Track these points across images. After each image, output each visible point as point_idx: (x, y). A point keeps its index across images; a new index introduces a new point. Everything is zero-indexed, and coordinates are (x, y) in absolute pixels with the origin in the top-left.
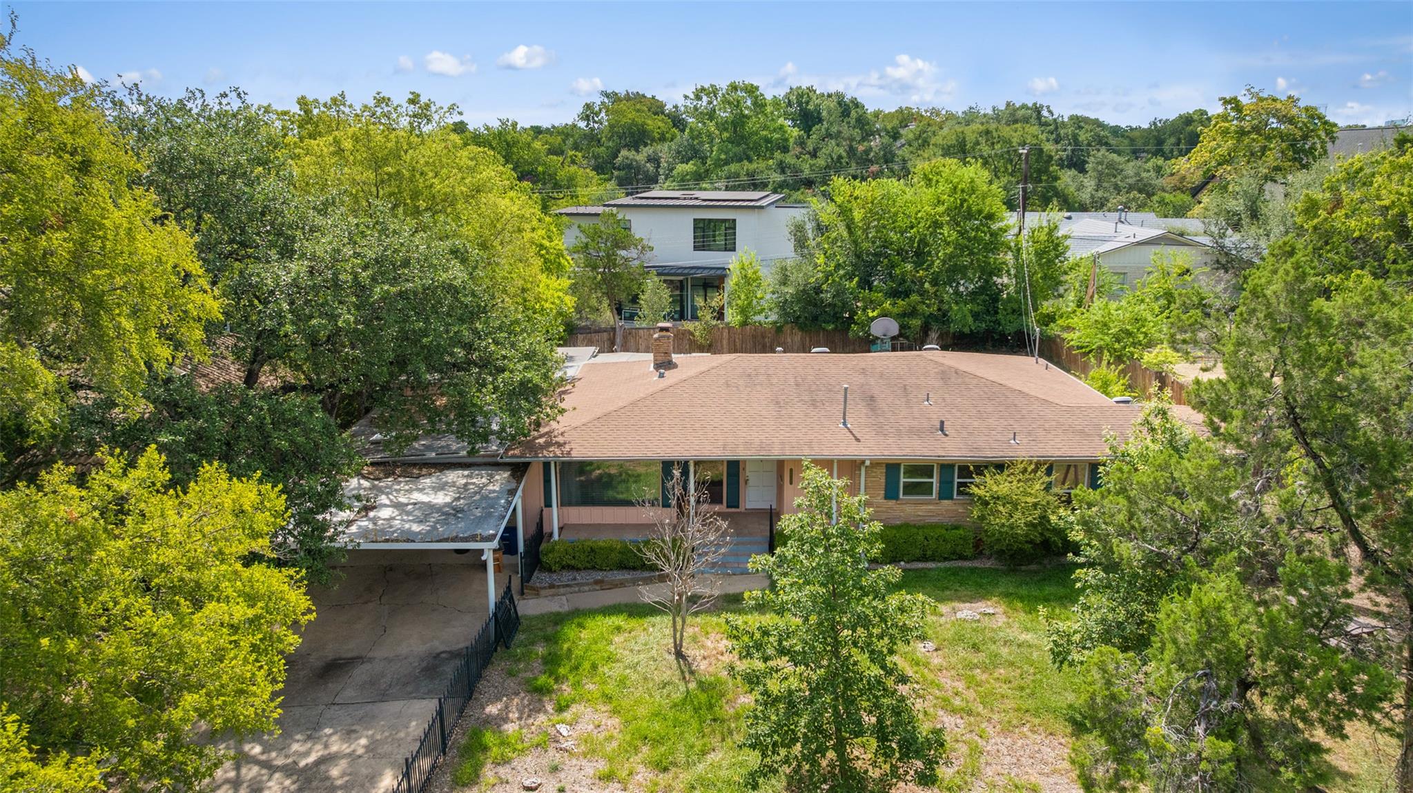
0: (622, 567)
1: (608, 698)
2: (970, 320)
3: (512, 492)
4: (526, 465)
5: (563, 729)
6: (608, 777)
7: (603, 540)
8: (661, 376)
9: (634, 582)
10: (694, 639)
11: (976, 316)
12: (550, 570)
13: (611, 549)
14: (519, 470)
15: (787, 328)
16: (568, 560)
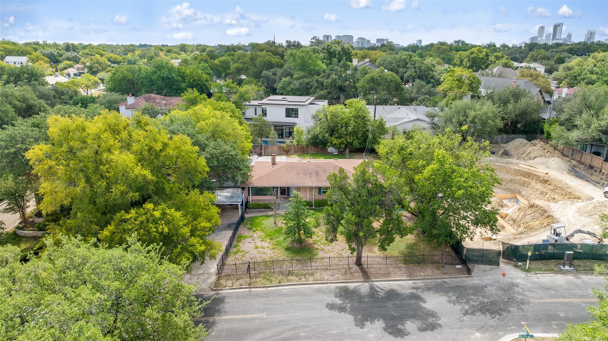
0: (265, 208)
1: (262, 230)
2: (358, 145)
3: (243, 193)
4: (245, 188)
5: (254, 235)
6: (263, 241)
7: (260, 203)
8: (273, 167)
9: (267, 211)
10: (278, 221)
11: (360, 144)
12: (250, 209)
13: (262, 205)
14: (243, 189)
15: (310, 146)
16: (253, 207)
